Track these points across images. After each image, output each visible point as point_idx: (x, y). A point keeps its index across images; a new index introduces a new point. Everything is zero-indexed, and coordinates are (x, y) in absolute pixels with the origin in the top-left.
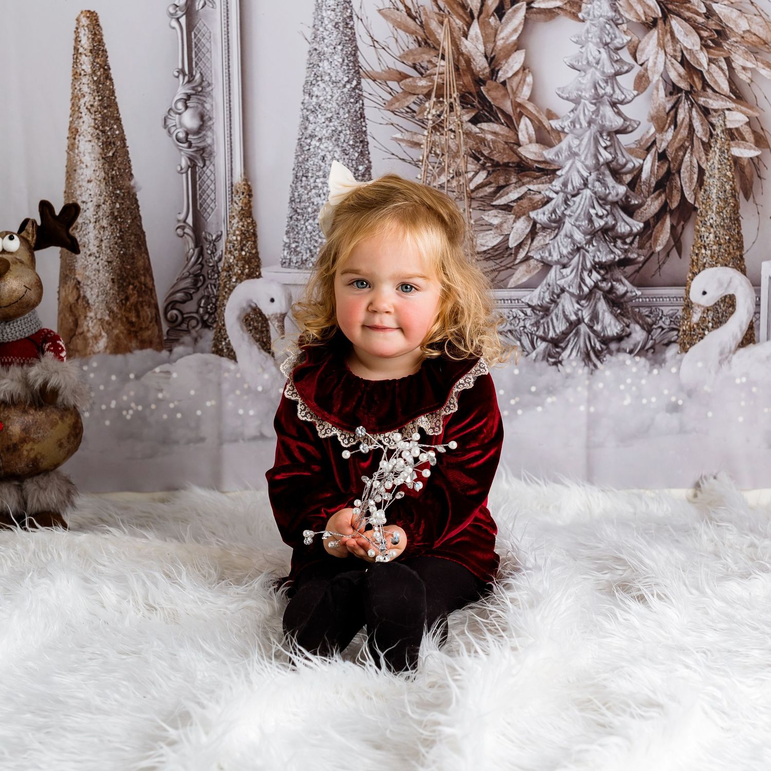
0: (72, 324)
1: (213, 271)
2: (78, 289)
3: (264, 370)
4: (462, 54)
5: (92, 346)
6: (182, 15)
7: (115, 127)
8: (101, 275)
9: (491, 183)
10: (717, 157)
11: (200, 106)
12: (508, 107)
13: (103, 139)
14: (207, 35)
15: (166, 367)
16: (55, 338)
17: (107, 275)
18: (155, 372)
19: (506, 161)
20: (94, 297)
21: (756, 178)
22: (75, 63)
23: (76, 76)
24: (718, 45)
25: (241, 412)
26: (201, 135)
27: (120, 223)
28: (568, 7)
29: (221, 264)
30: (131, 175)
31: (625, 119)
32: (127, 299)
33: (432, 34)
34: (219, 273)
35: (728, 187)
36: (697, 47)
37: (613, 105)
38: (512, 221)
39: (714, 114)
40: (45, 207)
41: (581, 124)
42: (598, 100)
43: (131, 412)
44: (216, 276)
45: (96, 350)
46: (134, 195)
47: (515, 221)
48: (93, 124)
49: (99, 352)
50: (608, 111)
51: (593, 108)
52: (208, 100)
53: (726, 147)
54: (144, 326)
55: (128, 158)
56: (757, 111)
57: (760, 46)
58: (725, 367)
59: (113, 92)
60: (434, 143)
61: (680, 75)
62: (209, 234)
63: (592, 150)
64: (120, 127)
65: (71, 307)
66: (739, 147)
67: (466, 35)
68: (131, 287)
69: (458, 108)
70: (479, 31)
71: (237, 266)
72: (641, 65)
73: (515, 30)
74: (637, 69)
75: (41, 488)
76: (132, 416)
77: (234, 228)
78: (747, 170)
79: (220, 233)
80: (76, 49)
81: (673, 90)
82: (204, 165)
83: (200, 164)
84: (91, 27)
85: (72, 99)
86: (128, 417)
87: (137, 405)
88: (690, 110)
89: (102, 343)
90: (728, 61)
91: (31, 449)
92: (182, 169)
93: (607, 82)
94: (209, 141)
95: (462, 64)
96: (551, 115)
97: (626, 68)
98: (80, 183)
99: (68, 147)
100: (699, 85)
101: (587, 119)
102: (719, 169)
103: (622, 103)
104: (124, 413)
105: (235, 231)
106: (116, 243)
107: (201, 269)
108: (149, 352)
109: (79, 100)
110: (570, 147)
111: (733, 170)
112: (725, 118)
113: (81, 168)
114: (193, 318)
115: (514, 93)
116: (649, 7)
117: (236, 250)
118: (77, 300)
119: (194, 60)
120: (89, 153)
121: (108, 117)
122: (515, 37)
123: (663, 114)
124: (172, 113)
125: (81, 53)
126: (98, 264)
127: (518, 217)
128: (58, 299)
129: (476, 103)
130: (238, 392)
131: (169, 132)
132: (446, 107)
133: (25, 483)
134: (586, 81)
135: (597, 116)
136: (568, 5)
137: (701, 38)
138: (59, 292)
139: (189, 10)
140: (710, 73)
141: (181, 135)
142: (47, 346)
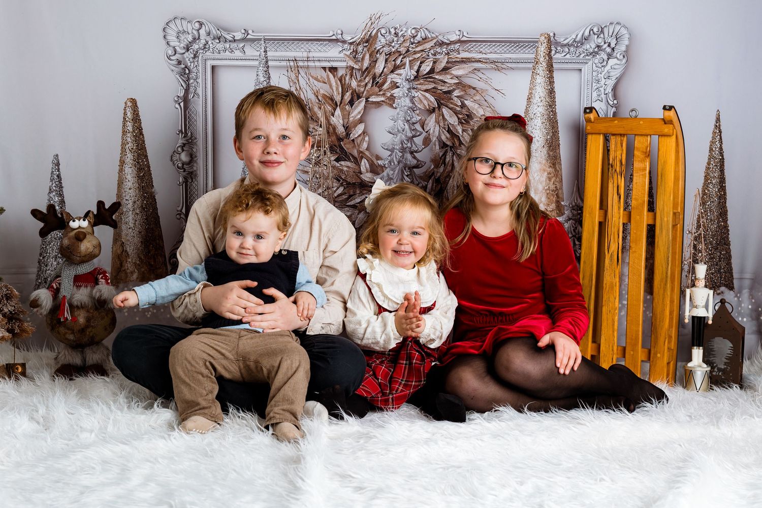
0: (119, 265)
2: (122, 246)
4: (331, 125)
5: (130, 277)
6: (181, 102)
7: (145, 160)
8: (135, 239)
9: (346, 193)
11: (190, 150)
12: (355, 153)
13: (138, 166)
14: (195, 112)
16: (104, 273)
17: (138, 239)
19: (354, 182)
20: (131, 251)
22: (124, 126)
23: (124, 133)
24: (467, 122)
26: (190, 165)
27: (146, 211)
28: (388, 101)
30: (153, 186)
31: (418, 161)
32: (149, 252)
33: (315, 114)
36: (457, 124)
37: (412, 153)
38: (357, 214)
40: (100, 204)
41: (394, 163)
42: (403, 150)
43: (150, 313)
45: (132, 279)
46: (154, 197)
47: (358, 214)
48: (133, 159)
50: (409, 156)
51: (400, 154)
52: (195, 147)
54: (158, 267)
55: (151, 177)
59: (144, 142)
60: (315, 171)
61: (447, 138)
63: (400, 176)
64: (147, 160)
65: (119, 256)
67: (333, 115)
68: (151, 245)
69: (328, 153)
70: (340, 113)
72: (427, 132)
73: (359, 113)
74: (424, 134)
75: (94, 352)
76: (151, 315)
80: (124, 119)
81: (443, 145)
82: (192, 181)
83: (190, 181)
84: (133, 107)
85: (121, 145)
86: (149, 316)
88: (453, 156)
89: (135, 276)
91: (92, 331)
92: (180, 183)
93: (408, 141)
94: (195, 168)
95: (331, 130)
96: (378, 158)
97: (418, 133)
98: (125, 190)
99: (119, 171)
100: (457, 143)
101: (398, 160)
103: (416, 152)
104: (146, 313)
106: (144, 222)
109: (125, 145)
110: (388, 175)
113: (126, 182)
115: (359, 146)
116: (431, 102)
118: (122, 252)
119: (188, 125)
120: (130, 174)
121: (141, 155)
122: (359, 116)
123: (438, 158)
124: (175, 153)
125: (127, 121)
126: (134, 233)
127: (360, 212)
128: (112, 251)
129: (338, 151)
131: (174, 163)
132: (322, 153)
133: (85, 350)
134: (397, 140)
135: (403, 159)
136: (388, 100)
137: (459, 118)
138: (112, 247)
139: (186, 99)
140: (463, 137)
141: (180, 165)
142: (101, 276)
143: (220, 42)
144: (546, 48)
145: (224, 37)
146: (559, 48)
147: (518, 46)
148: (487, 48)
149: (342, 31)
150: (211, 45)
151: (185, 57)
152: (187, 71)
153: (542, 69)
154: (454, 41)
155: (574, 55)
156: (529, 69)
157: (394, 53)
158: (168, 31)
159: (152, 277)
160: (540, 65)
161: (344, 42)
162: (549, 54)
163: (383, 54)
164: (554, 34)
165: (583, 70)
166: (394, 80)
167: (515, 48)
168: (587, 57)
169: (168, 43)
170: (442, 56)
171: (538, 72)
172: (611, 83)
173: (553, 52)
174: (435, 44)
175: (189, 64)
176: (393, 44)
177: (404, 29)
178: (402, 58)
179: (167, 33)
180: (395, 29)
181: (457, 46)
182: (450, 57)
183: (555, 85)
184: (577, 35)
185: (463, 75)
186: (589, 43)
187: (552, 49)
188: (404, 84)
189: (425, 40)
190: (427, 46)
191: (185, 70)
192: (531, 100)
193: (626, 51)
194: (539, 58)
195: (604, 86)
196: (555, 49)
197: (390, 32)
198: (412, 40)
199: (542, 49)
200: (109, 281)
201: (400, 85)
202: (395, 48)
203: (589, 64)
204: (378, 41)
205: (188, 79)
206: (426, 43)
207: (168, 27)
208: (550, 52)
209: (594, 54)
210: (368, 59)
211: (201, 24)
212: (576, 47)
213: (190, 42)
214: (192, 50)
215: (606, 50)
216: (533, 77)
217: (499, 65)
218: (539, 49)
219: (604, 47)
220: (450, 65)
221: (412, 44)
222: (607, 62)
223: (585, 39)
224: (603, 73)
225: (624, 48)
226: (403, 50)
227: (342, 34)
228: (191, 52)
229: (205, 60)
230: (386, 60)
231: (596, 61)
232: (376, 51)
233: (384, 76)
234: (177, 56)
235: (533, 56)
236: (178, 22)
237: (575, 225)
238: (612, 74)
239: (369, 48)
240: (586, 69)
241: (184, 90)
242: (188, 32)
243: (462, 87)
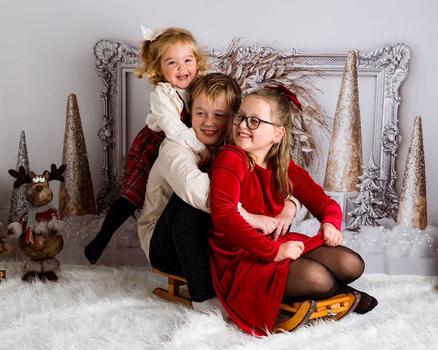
0: (64, 204)
1: (114, 187)
2: (66, 192)
3: (132, 223)
5: (71, 212)
6: (105, 96)
7: (81, 135)
8: (74, 187)
10: (297, 151)
11: (111, 129)
13: (76, 139)
14: (114, 103)
15: (97, 221)
16: (56, 212)
17: (76, 187)
18: (93, 222)
20: (72, 195)
21: (311, 159)
22: (67, 112)
23: (68, 117)
25: (123, 237)
26: (111, 139)
27: (82, 169)
29: (117, 185)
30: (86, 152)
32: (84, 196)
34: (116, 188)
35: (300, 162)
39: (296, 136)
40: (53, 166)
43: (84, 236)
44: (115, 189)
45: (72, 214)
46: (87, 159)
48: (73, 134)
49: (73, 215)
52: (114, 126)
53: (300, 148)
54: (89, 206)
55: (85, 146)
56: (311, 135)
57: (313, 112)
58: (298, 227)
59: (80, 123)
62: (113, 174)
64: (83, 135)
65: (63, 198)
66: (305, 148)
68: (85, 192)
71: (123, 185)
75: (49, 264)
76: (84, 238)
77: (122, 172)
78: (308, 157)
79: (117, 174)
80: (68, 107)
82: (112, 149)
84: (73, 100)
85: (66, 125)
86: (83, 238)
87: (86, 234)
89: (74, 212)
90: (301, 117)
91: (47, 250)
92: (104, 150)
94: (114, 141)
98: (68, 155)
99: (64, 142)
102: (297, 156)
104: (82, 237)
105: (122, 173)
106: (80, 176)
107: (110, 186)
108: (91, 215)
109: (68, 125)
111: (302, 156)
112: (300, 137)
113: (69, 149)
114: (107, 204)
117: (123, 180)
118: (66, 196)
119: (110, 112)
120: (72, 144)
121: (78, 131)
124: (101, 131)
125: (69, 109)
126: (74, 183)
128: (59, 195)
130: (122, 230)
131: (100, 137)
133: (43, 262)
138: (59, 193)
139: (108, 95)
140: (295, 121)
141: (104, 139)
142: (53, 214)
143: (131, 56)
144: (353, 61)
145: (134, 53)
146: (361, 61)
147: (333, 59)
148: (312, 61)
149: (213, 49)
150: (125, 59)
151: (108, 66)
152: (109, 76)
153: (349, 75)
154: (289, 56)
155: (372, 66)
156: (340, 75)
157: (248, 64)
158: (98, 49)
159: (85, 212)
160: (348, 73)
161: (214, 56)
162: (355, 65)
163: (241, 65)
164: (358, 52)
165: (378, 76)
166: (248, 82)
167: (331, 61)
168: (381, 67)
169: (97, 57)
170: (281, 66)
171: (347, 77)
172: (397, 85)
173: (357, 64)
174: (276, 58)
175: (111, 71)
176: (248, 58)
177: (256, 48)
178: (254, 68)
179: (96, 50)
180: (250, 48)
181: (291, 59)
182: (286, 67)
183: (359, 86)
184: (374, 53)
185: (295, 79)
186: (382, 58)
187: (357, 61)
188: (255, 85)
189: (270, 55)
190: (271, 59)
191: (108, 75)
192: (342, 96)
193: (408, 64)
194: (347, 68)
195: (392, 87)
196: (359, 62)
197: (246, 50)
198: (261, 55)
199: (350, 62)
200: (59, 218)
201: (252, 86)
202: (249, 61)
203: (382, 72)
204: (238, 56)
205: (110, 81)
206: (270, 57)
207: (97, 46)
208: (355, 64)
209: (386, 65)
210: (231, 69)
211: (119, 44)
212: (374, 60)
213: (111, 57)
214: (113, 62)
215: (394, 62)
216: (344, 81)
217: (320, 72)
218: (348, 62)
219: (393, 61)
220: (286, 72)
221: (261, 58)
222: (395, 71)
223: (380, 55)
224: (392, 79)
225: (406, 61)
226: (254, 62)
227: (213, 51)
228: (112, 63)
229: (122, 68)
230: (243, 69)
231: (387, 70)
232: (236, 63)
233: (241, 79)
234: (103, 66)
235: (344, 66)
236: (104, 43)
237: (370, 182)
238: (398, 79)
239: (232, 61)
240: (380, 75)
241: (107, 89)
242: (110, 50)
243: (295, 87)
